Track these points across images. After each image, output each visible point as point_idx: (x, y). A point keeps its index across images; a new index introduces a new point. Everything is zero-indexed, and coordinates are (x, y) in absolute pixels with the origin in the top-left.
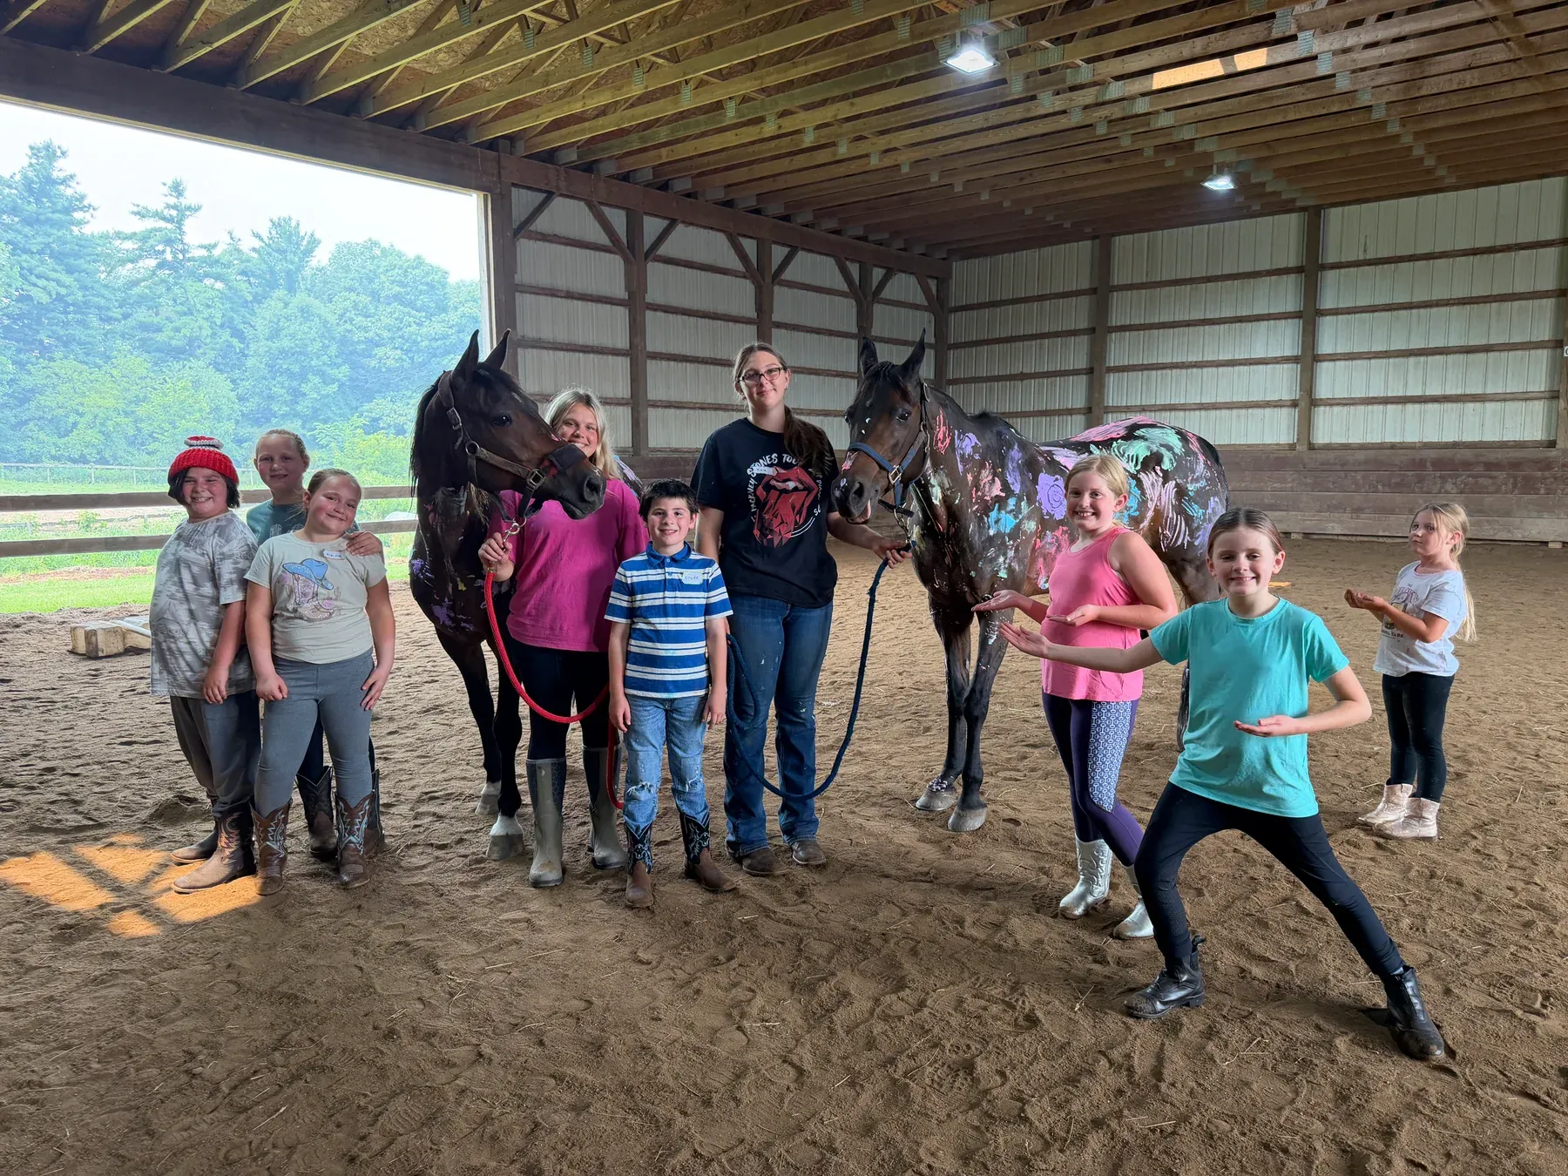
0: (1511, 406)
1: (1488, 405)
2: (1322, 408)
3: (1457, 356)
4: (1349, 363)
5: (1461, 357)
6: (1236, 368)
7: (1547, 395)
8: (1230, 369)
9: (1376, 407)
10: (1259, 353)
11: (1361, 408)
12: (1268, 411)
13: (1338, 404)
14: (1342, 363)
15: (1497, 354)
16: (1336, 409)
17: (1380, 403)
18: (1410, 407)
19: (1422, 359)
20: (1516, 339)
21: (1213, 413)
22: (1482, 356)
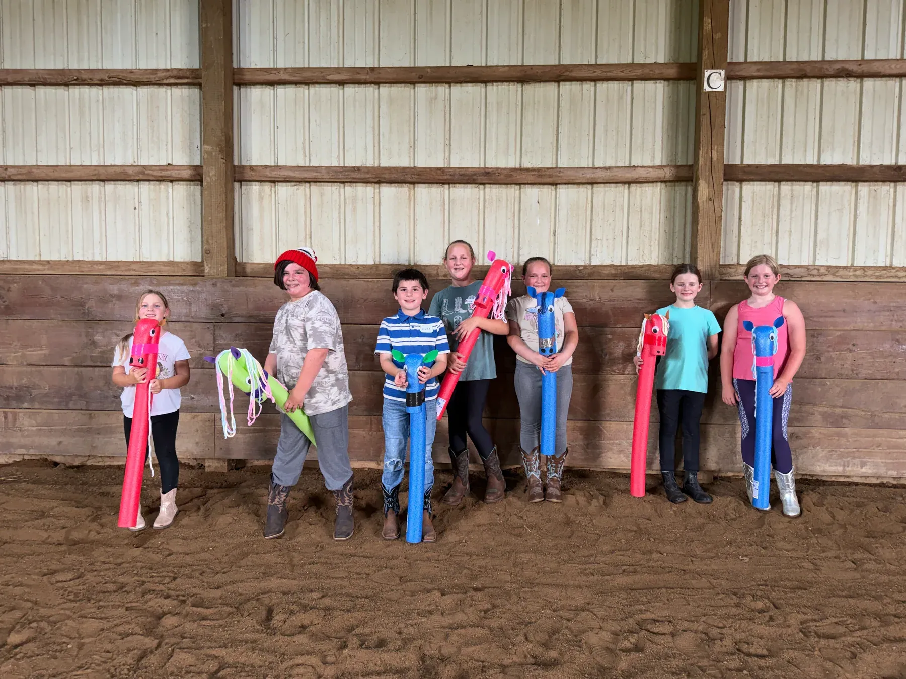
0: (605, 194)
1: (562, 190)
2: (255, 187)
3: (503, 88)
4: (303, 90)
5: (514, 89)
6: (75, 91)
7: (668, 173)
8: (61, 91)
9: (360, 189)
10: (118, 62)
11: (332, 191)
12: (146, 188)
13: (287, 180)
14: (290, 90)
15: (576, 86)
16: (284, 190)
17: (366, 182)
18: (423, 191)
19: (442, 89)
20: (610, 57)
21: (33, 190)
22: (550, 89)
